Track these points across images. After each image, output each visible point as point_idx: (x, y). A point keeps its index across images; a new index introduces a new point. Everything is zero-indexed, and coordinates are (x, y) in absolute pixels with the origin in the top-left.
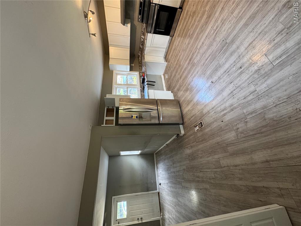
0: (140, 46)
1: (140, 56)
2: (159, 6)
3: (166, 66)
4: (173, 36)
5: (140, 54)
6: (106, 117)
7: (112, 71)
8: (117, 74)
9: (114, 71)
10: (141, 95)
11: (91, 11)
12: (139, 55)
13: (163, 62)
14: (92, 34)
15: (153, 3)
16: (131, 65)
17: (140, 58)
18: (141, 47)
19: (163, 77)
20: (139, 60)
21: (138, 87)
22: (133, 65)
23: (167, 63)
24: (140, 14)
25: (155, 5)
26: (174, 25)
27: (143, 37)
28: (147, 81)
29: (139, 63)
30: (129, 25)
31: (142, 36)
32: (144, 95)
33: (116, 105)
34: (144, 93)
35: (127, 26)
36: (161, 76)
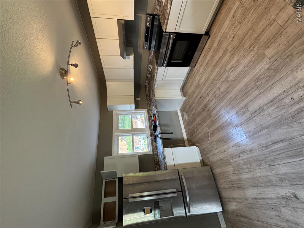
0: (147, 75)
1: (148, 87)
2: (175, 35)
3: (184, 101)
4: (195, 66)
5: (147, 84)
6: (104, 198)
7: (112, 112)
8: (118, 115)
9: (114, 111)
10: (153, 146)
11: (72, 65)
12: (145, 85)
13: (181, 98)
14: (75, 102)
15: (166, 32)
16: (137, 99)
17: (147, 89)
18: (149, 76)
19: (179, 113)
20: (146, 90)
21: (146, 132)
22: (139, 99)
23: (185, 98)
24: (146, 41)
25: (170, 34)
26: (196, 55)
27: (152, 67)
28: (160, 133)
29: (147, 95)
30: (132, 57)
31: (150, 66)
32: (156, 146)
33: (117, 174)
34: (156, 143)
35: (129, 58)
36: (177, 112)
